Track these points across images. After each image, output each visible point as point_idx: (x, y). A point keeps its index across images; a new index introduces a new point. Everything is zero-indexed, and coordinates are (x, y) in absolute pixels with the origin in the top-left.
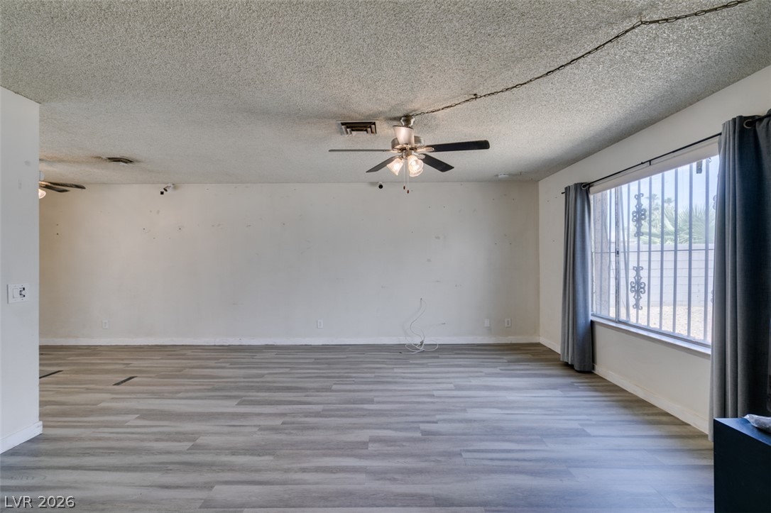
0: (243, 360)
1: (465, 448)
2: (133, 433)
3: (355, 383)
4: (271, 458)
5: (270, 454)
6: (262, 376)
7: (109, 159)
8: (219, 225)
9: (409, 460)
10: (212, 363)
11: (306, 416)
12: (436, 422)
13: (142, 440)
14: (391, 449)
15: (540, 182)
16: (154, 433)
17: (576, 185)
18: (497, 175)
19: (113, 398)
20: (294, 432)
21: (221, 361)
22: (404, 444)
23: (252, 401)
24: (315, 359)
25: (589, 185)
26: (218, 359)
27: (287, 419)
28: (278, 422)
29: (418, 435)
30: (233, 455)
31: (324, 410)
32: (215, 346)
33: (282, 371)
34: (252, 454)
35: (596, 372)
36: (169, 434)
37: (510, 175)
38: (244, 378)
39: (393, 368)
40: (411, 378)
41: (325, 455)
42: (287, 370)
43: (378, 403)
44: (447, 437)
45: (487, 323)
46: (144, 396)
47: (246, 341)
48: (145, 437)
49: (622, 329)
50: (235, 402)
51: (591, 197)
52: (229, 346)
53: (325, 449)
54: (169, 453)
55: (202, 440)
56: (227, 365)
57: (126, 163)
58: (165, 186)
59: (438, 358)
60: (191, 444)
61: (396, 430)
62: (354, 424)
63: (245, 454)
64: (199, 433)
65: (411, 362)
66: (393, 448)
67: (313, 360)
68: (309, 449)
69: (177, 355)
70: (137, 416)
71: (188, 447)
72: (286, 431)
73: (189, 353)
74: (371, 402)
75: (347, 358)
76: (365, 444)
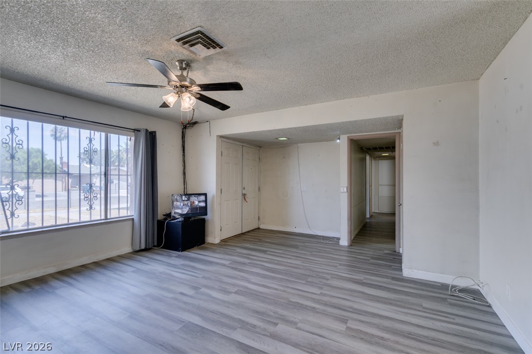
4: (291, 299)
5: (292, 302)
30: (314, 308)
34: (302, 305)
68: (268, 298)
76: (236, 293)
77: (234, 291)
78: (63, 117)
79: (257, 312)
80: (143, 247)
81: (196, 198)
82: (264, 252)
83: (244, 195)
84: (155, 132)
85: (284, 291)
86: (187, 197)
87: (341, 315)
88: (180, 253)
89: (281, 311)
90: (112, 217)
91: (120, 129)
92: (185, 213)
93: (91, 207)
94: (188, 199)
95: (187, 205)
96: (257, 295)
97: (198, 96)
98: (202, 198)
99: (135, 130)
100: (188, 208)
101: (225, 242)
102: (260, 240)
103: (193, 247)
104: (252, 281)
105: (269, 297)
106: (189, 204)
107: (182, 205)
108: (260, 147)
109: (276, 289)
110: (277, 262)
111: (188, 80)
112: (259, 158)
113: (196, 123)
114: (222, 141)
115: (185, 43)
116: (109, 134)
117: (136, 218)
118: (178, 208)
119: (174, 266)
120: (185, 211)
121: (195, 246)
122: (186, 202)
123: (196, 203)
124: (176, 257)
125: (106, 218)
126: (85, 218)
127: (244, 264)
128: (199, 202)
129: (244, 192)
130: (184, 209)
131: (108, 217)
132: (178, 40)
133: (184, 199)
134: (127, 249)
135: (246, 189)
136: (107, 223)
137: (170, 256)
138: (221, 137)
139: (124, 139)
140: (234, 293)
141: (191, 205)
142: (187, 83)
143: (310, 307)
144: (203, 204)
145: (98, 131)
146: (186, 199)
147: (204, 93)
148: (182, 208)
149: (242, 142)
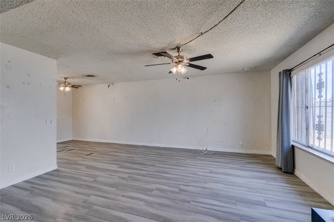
0: (131, 151)
1: (194, 200)
2: (80, 173)
3: (167, 164)
5: (116, 188)
6: (133, 157)
7: (87, 76)
8: (127, 98)
9: (166, 200)
10: (120, 151)
11: (138, 175)
12: (189, 186)
13: (81, 175)
14: (161, 194)
15: (271, 70)
16: (86, 174)
17: (284, 71)
18: (244, 69)
19: (83, 160)
20: (129, 181)
21: (123, 150)
22: (168, 193)
23: (124, 166)
24: (158, 153)
25: (290, 70)
26: (123, 149)
27: (131, 175)
28: (126, 176)
29: (177, 190)
30: (104, 186)
31: (146, 174)
32: (125, 144)
33: (142, 156)
35: (295, 174)
36: (90, 174)
37: (251, 68)
38: (127, 157)
39: (186, 160)
40: (191, 165)
41: (134, 192)
42: (144, 156)
43: (170, 174)
44: (190, 193)
45: (241, 143)
46: (92, 160)
47: (136, 144)
48: (82, 174)
50: (117, 166)
52: (130, 145)
53: (136, 189)
54: (86, 181)
55: (99, 179)
56: (124, 152)
57: (92, 77)
58: (109, 84)
59: (211, 157)
60: (93, 179)
61: (169, 186)
62: (154, 181)
63: (108, 186)
64: (98, 176)
65: (197, 158)
66: (162, 194)
67: (156, 153)
69: (111, 147)
70: (85, 167)
71: (92, 180)
72: (127, 180)
73: (115, 146)
74: (167, 173)
75: (171, 153)
76: (152, 190)
77: (154, 191)
96: (137, 189)
105: (129, 189)
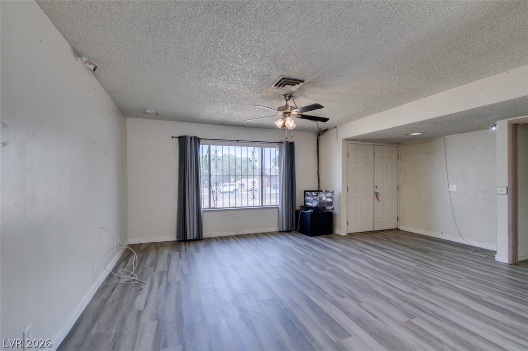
5: (372, 289)
17: (195, 137)
25: (199, 139)
30: (390, 299)
34: (380, 294)
35: (204, 237)
49: (211, 210)
51: (201, 146)
63: (383, 296)
76: (330, 271)
77: (329, 269)
78: (238, 141)
79: (335, 286)
80: (285, 229)
81: (324, 194)
82: (383, 249)
83: (376, 194)
84: (293, 142)
85: (373, 281)
86: (317, 193)
87: (412, 312)
88: (309, 237)
89: (355, 291)
90: (266, 205)
91: (270, 143)
92: (315, 206)
93: (254, 197)
94: (317, 195)
95: (316, 200)
96: (345, 277)
97: (300, 116)
98: (329, 194)
99: (279, 143)
100: (317, 202)
101: (351, 236)
102: (389, 239)
103: (321, 235)
104: (350, 267)
105: (354, 281)
106: (318, 199)
107: (312, 199)
108: (400, 144)
109: (366, 278)
110: (388, 259)
111: (289, 108)
112: (398, 156)
113: (326, 130)
114: (348, 143)
115: (279, 86)
116: (264, 148)
117: (280, 207)
118: (309, 202)
119: (299, 245)
120: (315, 204)
121: (323, 235)
122: (315, 197)
123: (324, 198)
124: (305, 239)
125: (262, 205)
126: (251, 204)
127: (354, 254)
128: (327, 198)
129: (376, 190)
130: (313, 203)
131: (264, 205)
132: (275, 85)
133: (313, 195)
134: (275, 229)
135: (379, 187)
136: (263, 208)
137: (300, 238)
138: (347, 140)
139: (273, 150)
140: (328, 271)
141: (320, 200)
142: (289, 111)
143: (386, 297)
144: (329, 200)
145: (257, 147)
146: (315, 195)
147: (304, 114)
148: (312, 202)
149: (374, 142)
